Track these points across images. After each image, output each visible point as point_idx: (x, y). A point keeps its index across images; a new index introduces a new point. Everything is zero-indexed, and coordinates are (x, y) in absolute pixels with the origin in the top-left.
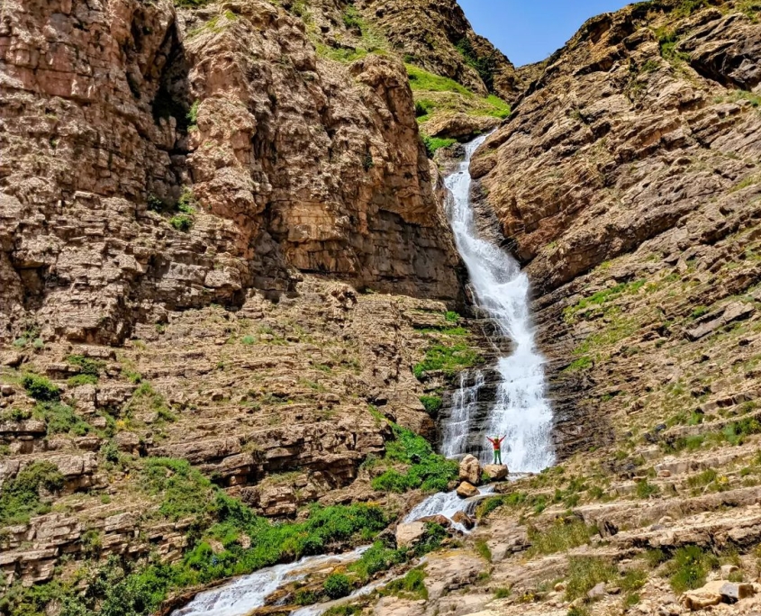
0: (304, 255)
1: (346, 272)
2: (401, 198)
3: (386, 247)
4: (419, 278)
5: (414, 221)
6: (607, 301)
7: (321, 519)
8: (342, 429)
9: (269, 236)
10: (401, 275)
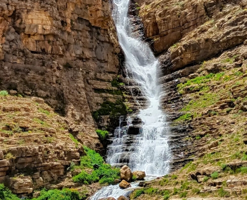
0: (33, 42)
1: (57, 54)
2: (91, 11)
3: (81, 40)
4: (98, 60)
5: (97, 25)
6: (202, 83)
7: (46, 196)
8: (58, 148)
9: (14, 30)
10: (88, 57)
